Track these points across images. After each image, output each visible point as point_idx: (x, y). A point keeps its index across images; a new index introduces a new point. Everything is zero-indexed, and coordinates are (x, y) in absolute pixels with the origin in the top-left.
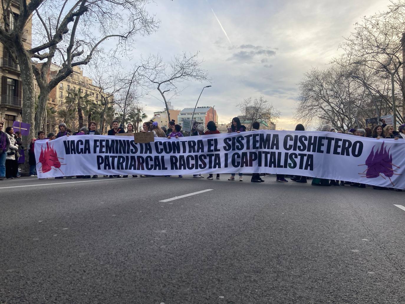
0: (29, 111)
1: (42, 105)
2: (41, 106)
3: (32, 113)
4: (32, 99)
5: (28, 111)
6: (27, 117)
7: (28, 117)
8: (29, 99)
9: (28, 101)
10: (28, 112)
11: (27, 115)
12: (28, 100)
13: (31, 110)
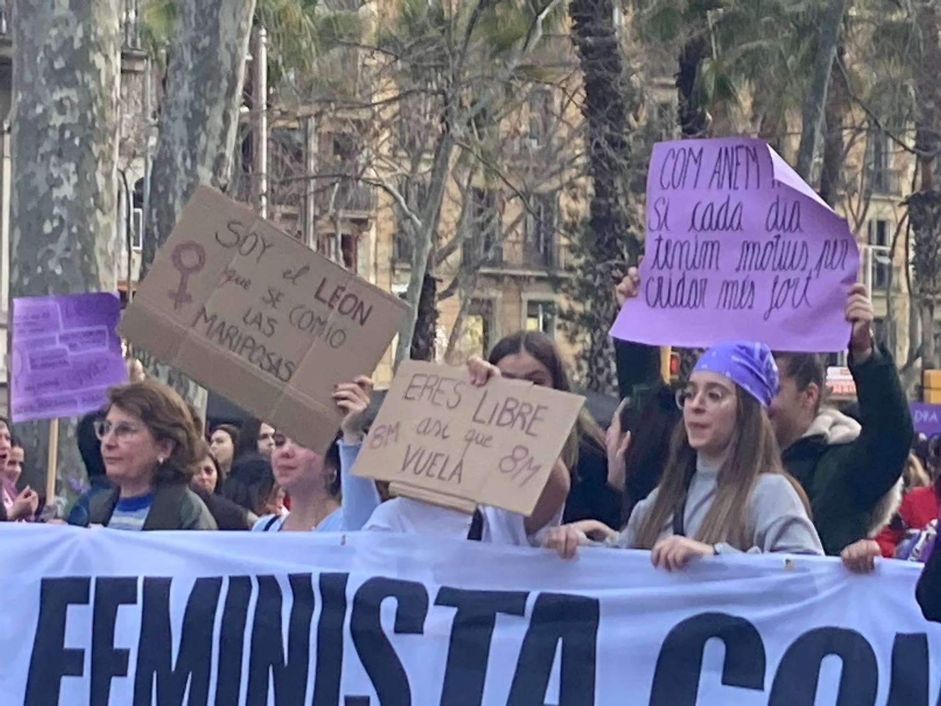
0: (67, 190)
1: (206, 42)
2: (195, 50)
3: (99, 206)
4: (99, 60)
5: (57, 193)
6: (50, 253)
7: (59, 248)
8: (70, 68)
9: (63, 84)
10: (64, 202)
11: (48, 228)
12: (60, 78)
13: (85, 184)
